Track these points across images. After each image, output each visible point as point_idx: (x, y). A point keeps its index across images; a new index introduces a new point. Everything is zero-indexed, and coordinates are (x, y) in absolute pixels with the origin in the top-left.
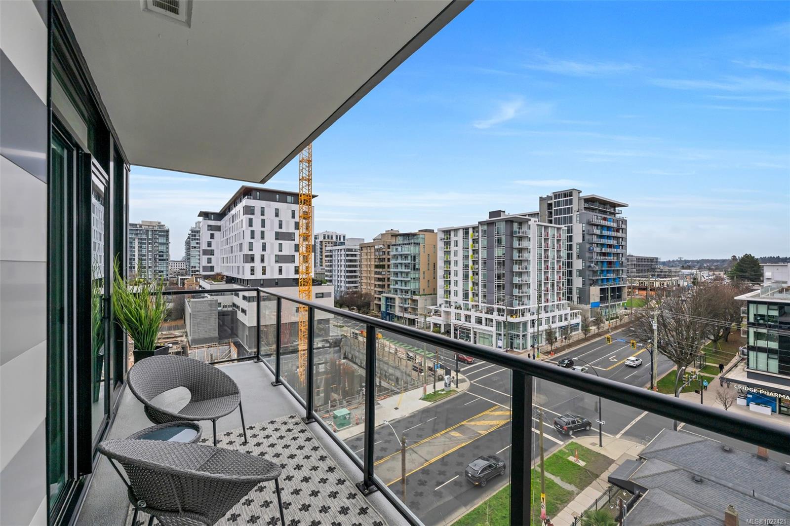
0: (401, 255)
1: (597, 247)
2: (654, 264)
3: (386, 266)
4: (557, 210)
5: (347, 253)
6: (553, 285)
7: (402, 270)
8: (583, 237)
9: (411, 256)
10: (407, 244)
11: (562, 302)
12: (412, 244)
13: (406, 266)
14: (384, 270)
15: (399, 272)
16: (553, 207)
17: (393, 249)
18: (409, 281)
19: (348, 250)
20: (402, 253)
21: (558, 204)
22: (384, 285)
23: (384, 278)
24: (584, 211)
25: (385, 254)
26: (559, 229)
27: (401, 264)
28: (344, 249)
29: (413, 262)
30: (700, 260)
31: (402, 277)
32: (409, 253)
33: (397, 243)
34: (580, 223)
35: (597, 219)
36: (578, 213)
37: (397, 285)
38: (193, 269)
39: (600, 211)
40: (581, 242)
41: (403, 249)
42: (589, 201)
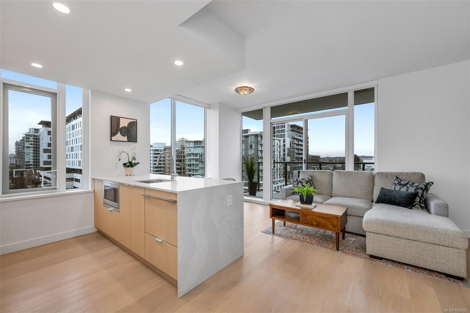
0: (193, 154)
1: (296, 150)
2: (318, 159)
3: (182, 161)
4: (278, 130)
5: (155, 152)
6: (277, 170)
7: (193, 163)
8: (290, 145)
9: (200, 155)
10: (197, 147)
11: (281, 179)
12: (200, 147)
13: (196, 160)
14: (181, 163)
15: (192, 164)
16: (276, 128)
17: (187, 150)
18: (198, 169)
19: (156, 150)
20: (194, 153)
21: (278, 127)
22: (181, 172)
23: (181, 168)
24: (290, 131)
25: (182, 153)
26: (280, 140)
27: (193, 159)
28: (153, 150)
29: (200, 158)
30: (335, 157)
31: (194, 167)
32: (198, 152)
33: (190, 147)
34: (289, 138)
35: (296, 136)
36: (288, 132)
37: (190, 172)
38: (28, 164)
39: (297, 131)
40: (289, 147)
41: (194, 150)
42: (293, 126)
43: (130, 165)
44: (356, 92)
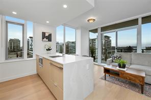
3: (68, 48)
8: (105, 43)
9: (74, 46)
13: (72, 48)
17: (70, 45)
42: (106, 36)
43: (49, 50)
44: (142, 18)
